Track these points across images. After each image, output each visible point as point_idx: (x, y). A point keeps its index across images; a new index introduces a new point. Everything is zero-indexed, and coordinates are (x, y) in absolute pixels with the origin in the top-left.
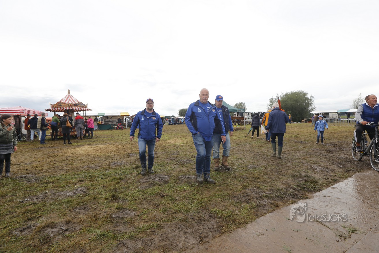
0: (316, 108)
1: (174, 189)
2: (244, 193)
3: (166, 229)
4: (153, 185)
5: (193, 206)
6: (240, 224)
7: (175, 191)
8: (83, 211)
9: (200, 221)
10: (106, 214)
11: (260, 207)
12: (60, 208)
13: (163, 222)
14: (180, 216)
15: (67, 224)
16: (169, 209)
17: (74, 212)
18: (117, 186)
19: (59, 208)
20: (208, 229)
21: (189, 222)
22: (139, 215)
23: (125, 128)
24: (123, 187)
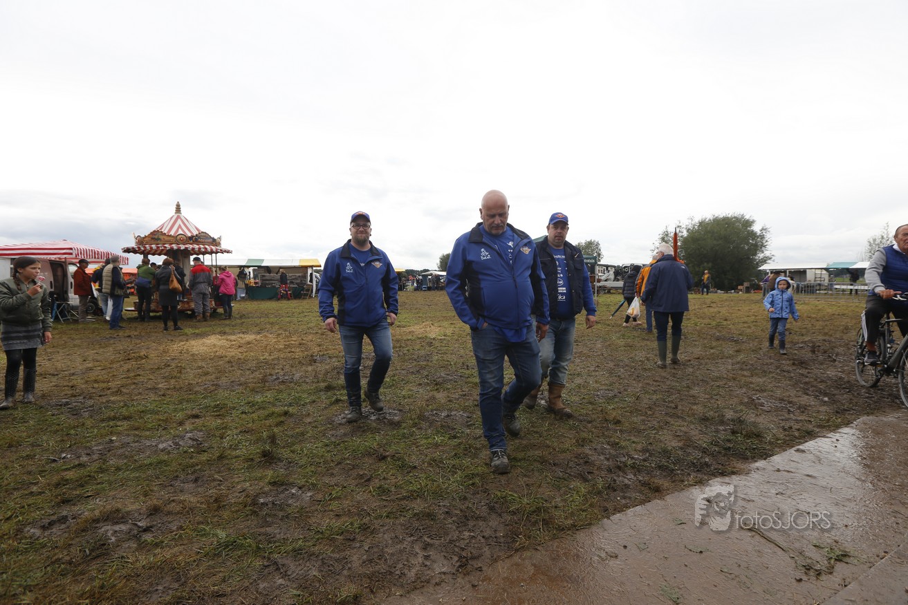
0: (773, 258)
1: (410, 441)
2: (580, 455)
3: (380, 535)
4: (362, 429)
5: (453, 483)
6: (561, 529)
7: (414, 447)
8: (191, 485)
9: (465, 519)
10: (244, 494)
11: (615, 490)
12: (140, 477)
13: (376, 518)
14: (418, 506)
15: (151, 514)
16: (393, 489)
17: (170, 488)
18: (276, 430)
19: (137, 478)
20: (481, 538)
21: (438, 522)
22: (321, 501)
23: (310, 296)
24: (290, 433)
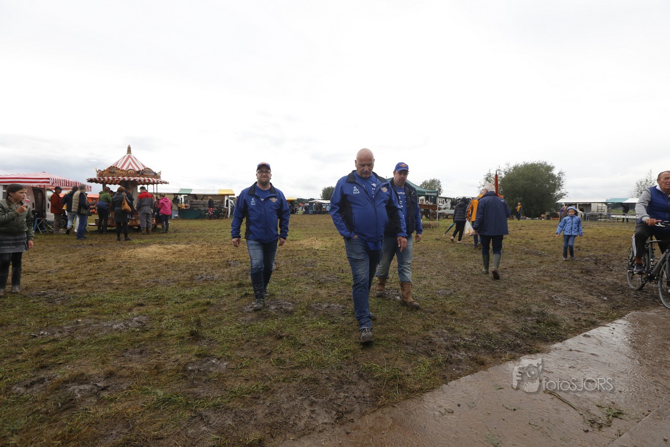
0: (567, 194)
1: (300, 325)
2: (425, 337)
3: (278, 395)
4: (264, 317)
5: (332, 357)
6: (412, 392)
7: (303, 330)
8: (137, 356)
9: (341, 384)
10: (177, 363)
11: (451, 364)
12: (99, 349)
13: (275, 382)
14: (306, 373)
15: (107, 377)
16: (288, 361)
17: (122, 358)
18: (200, 316)
19: (97, 350)
20: (353, 398)
21: (321, 385)
22: (234, 369)
23: (226, 217)
24: (211, 318)
